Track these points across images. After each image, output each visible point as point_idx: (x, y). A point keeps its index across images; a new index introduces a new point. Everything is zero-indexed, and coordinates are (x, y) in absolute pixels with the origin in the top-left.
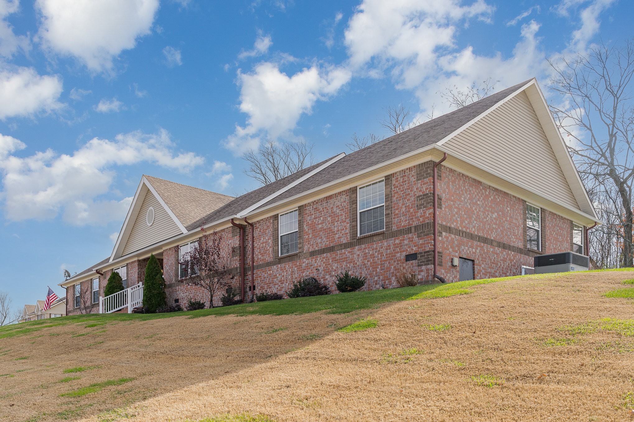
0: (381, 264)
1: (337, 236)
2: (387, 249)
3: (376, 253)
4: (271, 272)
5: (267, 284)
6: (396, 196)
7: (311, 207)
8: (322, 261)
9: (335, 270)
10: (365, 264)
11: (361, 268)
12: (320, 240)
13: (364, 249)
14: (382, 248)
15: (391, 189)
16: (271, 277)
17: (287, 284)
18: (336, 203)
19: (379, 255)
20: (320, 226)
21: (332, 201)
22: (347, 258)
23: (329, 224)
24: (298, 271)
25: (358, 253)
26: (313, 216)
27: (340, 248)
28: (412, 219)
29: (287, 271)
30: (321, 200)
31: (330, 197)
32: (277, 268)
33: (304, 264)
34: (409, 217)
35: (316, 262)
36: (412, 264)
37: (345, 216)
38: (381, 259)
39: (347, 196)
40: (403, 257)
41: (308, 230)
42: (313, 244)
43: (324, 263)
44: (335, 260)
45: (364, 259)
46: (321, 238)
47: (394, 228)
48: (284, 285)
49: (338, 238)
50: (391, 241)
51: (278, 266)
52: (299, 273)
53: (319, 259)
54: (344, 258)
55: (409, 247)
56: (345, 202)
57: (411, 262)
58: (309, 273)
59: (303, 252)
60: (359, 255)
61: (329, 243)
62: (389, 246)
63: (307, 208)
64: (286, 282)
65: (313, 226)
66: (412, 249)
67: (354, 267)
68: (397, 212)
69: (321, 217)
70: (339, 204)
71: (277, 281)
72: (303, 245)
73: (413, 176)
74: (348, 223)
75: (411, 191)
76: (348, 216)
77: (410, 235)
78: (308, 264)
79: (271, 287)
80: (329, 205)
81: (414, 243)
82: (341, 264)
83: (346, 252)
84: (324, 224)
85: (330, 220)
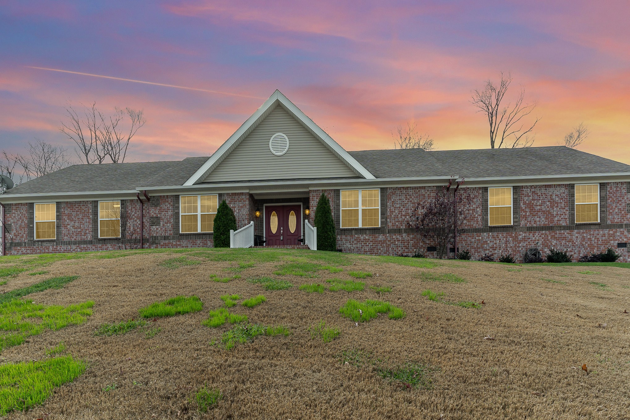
0: (597, 247)
1: (556, 219)
2: (602, 236)
3: (593, 238)
4: (480, 238)
5: (475, 248)
6: (611, 199)
7: (529, 189)
8: (540, 236)
9: (554, 246)
10: (583, 245)
11: (579, 247)
12: (538, 219)
13: (582, 233)
14: (598, 235)
15: (607, 193)
16: (480, 242)
17: (501, 251)
18: (554, 192)
19: (596, 240)
20: (539, 207)
21: (551, 190)
22: (566, 237)
23: (548, 207)
24: (513, 241)
25: (577, 235)
26: (531, 198)
27: (559, 229)
28: (623, 218)
29: (500, 239)
30: (541, 187)
31: (550, 186)
32: (487, 235)
33: (520, 237)
34: (621, 217)
35: (534, 236)
36: (623, 250)
37: (564, 205)
38: (597, 243)
39: (566, 189)
40: (616, 244)
41: (525, 208)
42: (530, 221)
43: (543, 238)
44: (553, 237)
45: (582, 241)
46: (540, 217)
47: (609, 222)
48: (496, 252)
49: (557, 220)
50: (606, 231)
51: (489, 234)
52: (515, 244)
53: (537, 234)
54: (563, 237)
55: (621, 238)
56: (564, 193)
57: (622, 248)
58: (527, 245)
59: (519, 226)
60: (577, 237)
61: (548, 223)
62: (604, 234)
63: (523, 189)
64: (500, 250)
65: (530, 206)
66: (623, 240)
67: (573, 245)
68: (611, 211)
69: (540, 200)
70: (558, 193)
71: (488, 247)
72: (519, 220)
73: (624, 189)
74: (567, 210)
75: (623, 199)
76: (567, 205)
77: (622, 230)
78: (525, 237)
79: (480, 252)
80: (548, 192)
81: (624, 236)
82: (559, 242)
83: (566, 233)
84: (543, 206)
85: (549, 205)
